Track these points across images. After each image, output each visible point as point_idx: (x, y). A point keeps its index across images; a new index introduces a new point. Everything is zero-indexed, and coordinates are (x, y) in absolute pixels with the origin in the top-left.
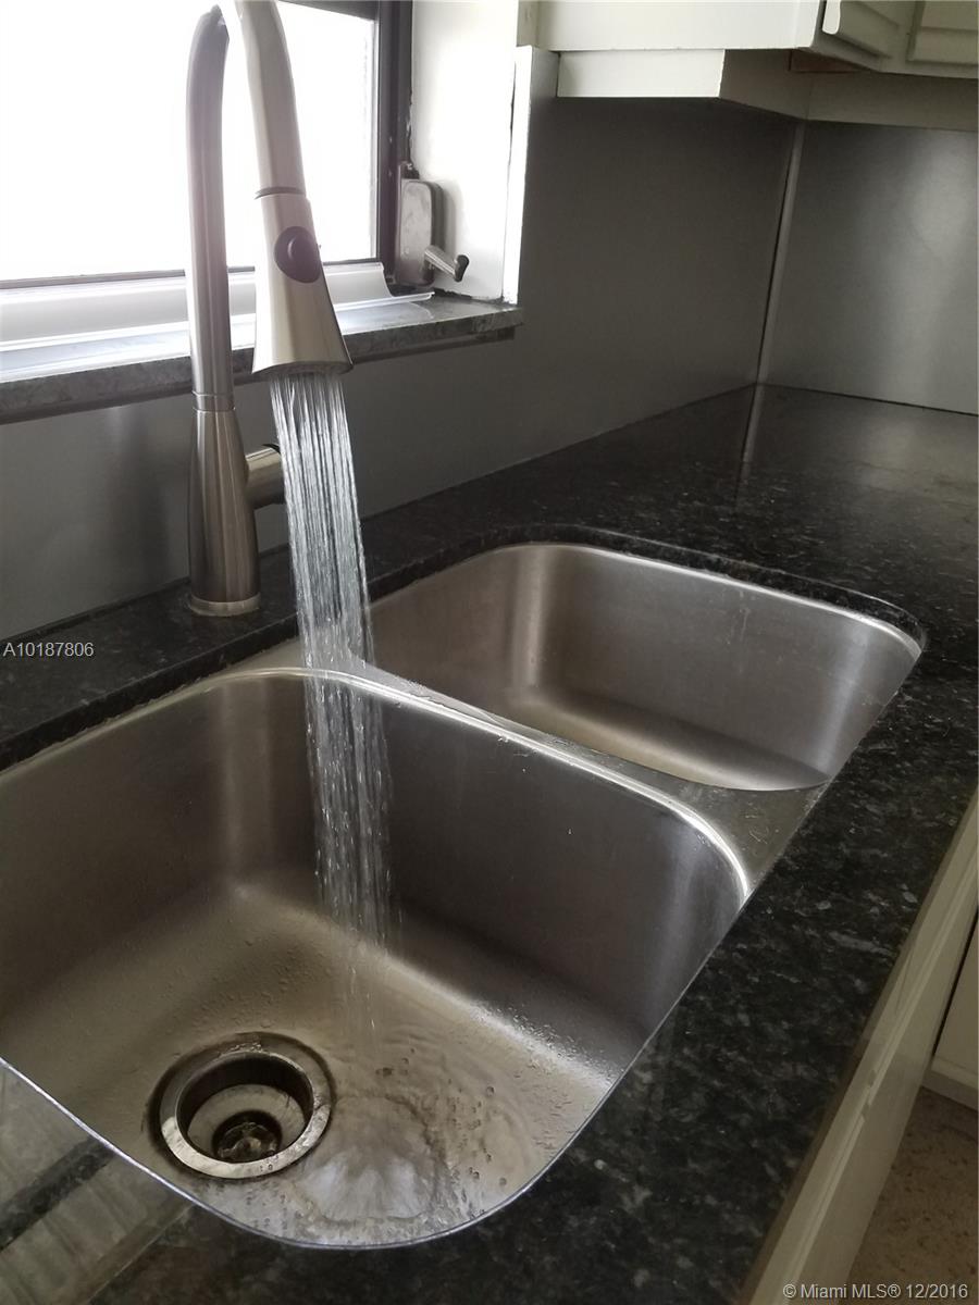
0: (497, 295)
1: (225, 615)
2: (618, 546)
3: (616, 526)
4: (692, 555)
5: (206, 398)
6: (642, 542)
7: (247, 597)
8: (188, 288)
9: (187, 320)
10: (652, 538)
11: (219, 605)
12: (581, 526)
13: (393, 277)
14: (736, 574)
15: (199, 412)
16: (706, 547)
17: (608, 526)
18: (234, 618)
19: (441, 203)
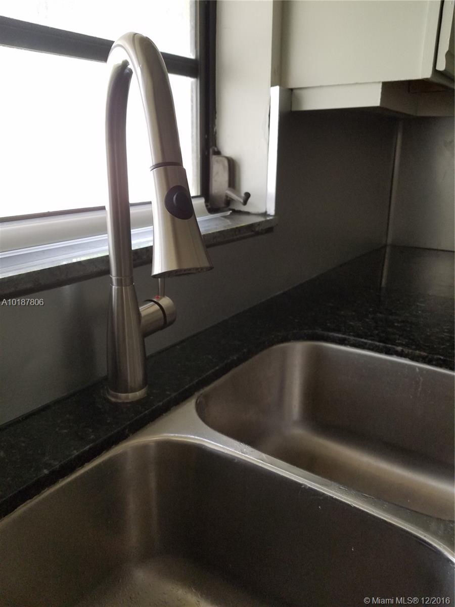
0: (263, 211)
1: (128, 401)
2: (342, 342)
3: (339, 331)
4: (386, 347)
5: (117, 279)
6: (356, 340)
7: (141, 388)
8: (108, 216)
9: (107, 234)
10: (362, 338)
11: (123, 395)
12: (319, 331)
13: (208, 204)
14: (413, 358)
15: (114, 287)
16: (393, 342)
17: (334, 330)
18: (132, 403)
19: (233, 167)
